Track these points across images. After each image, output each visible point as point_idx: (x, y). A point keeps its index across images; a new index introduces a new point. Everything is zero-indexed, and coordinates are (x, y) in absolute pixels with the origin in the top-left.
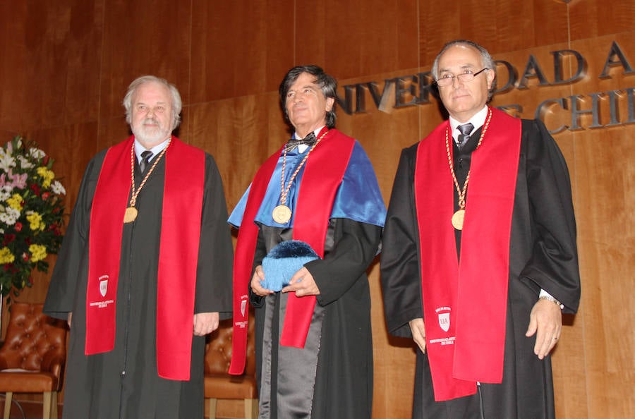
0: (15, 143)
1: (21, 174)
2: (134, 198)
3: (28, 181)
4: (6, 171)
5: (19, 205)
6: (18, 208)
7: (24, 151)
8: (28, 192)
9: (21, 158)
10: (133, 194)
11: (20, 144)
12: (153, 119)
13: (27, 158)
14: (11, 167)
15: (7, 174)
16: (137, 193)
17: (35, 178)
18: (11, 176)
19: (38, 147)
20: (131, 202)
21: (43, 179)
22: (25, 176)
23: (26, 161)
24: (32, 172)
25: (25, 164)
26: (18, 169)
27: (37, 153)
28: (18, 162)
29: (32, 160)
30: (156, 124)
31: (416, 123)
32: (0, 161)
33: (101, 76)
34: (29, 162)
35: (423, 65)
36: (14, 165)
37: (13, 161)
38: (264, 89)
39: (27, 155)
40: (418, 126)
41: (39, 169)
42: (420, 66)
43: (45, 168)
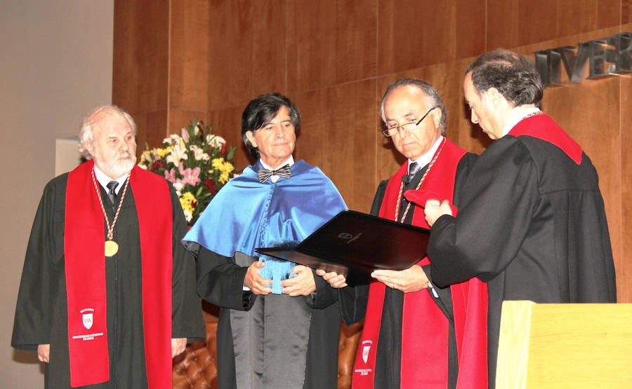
0: (190, 129)
1: (192, 168)
2: (110, 231)
3: (202, 176)
4: (176, 164)
5: (190, 206)
6: (190, 209)
7: (200, 140)
8: (201, 189)
9: (195, 148)
10: (109, 227)
11: (197, 130)
13: (202, 147)
14: (182, 160)
15: (177, 169)
16: (113, 226)
17: (211, 172)
18: (182, 172)
19: (217, 134)
20: (108, 235)
21: (219, 173)
22: (198, 170)
23: (200, 151)
24: (206, 166)
25: (200, 155)
26: (190, 162)
27: (216, 141)
28: (191, 154)
29: (209, 150)
31: (617, 98)
32: (170, 154)
33: (287, 40)
34: (204, 152)
35: (625, 23)
36: (185, 157)
37: (185, 152)
38: (454, 56)
39: (203, 144)
40: (618, 103)
41: (215, 160)
42: (623, 23)
43: (222, 159)
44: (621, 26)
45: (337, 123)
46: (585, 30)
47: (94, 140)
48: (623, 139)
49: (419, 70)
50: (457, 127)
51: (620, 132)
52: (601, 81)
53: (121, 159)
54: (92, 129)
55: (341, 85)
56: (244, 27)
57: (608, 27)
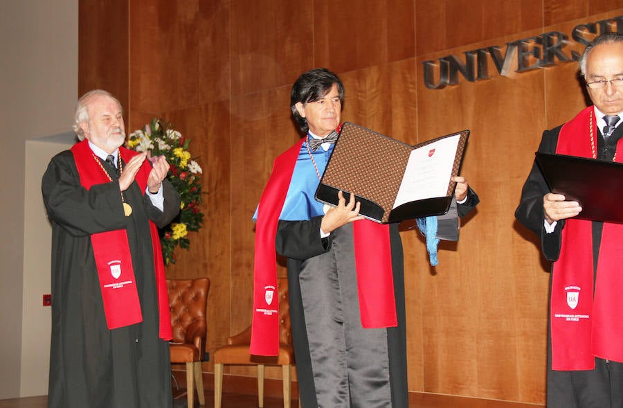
0: (152, 125)
7: (161, 133)
9: (158, 140)
11: (157, 126)
12: (119, 128)
13: (164, 140)
14: (149, 149)
17: (173, 159)
19: (174, 129)
21: (179, 160)
23: (163, 142)
24: (169, 153)
25: (163, 146)
26: (156, 151)
27: (174, 134)
28: (156, 145)
29: (169, 142)
30: (120, 133)
31: (542, 87)
32: (139, 144)
33: (230, 55)
34: (166, 144)
35: (548, 25)
36: (152, 147)
37: (151, 143)
38: (386, 59)
39: (164, 137)
40: (543, 90)
41: (176, 150)
42: (545, 26)
43: (181, 149)
44: (543, 29)
45: (278, 118)
46: (510, 33)
47: (90, 119)
48: (548, 121)
49: (354, 72)
50: (391, 117)
51: (546, 114)
52: (526, 74)
53: (113, 134)
54: (87, 110)
55: (280, 87)
56: (191, 45)
57: (532, 29)
